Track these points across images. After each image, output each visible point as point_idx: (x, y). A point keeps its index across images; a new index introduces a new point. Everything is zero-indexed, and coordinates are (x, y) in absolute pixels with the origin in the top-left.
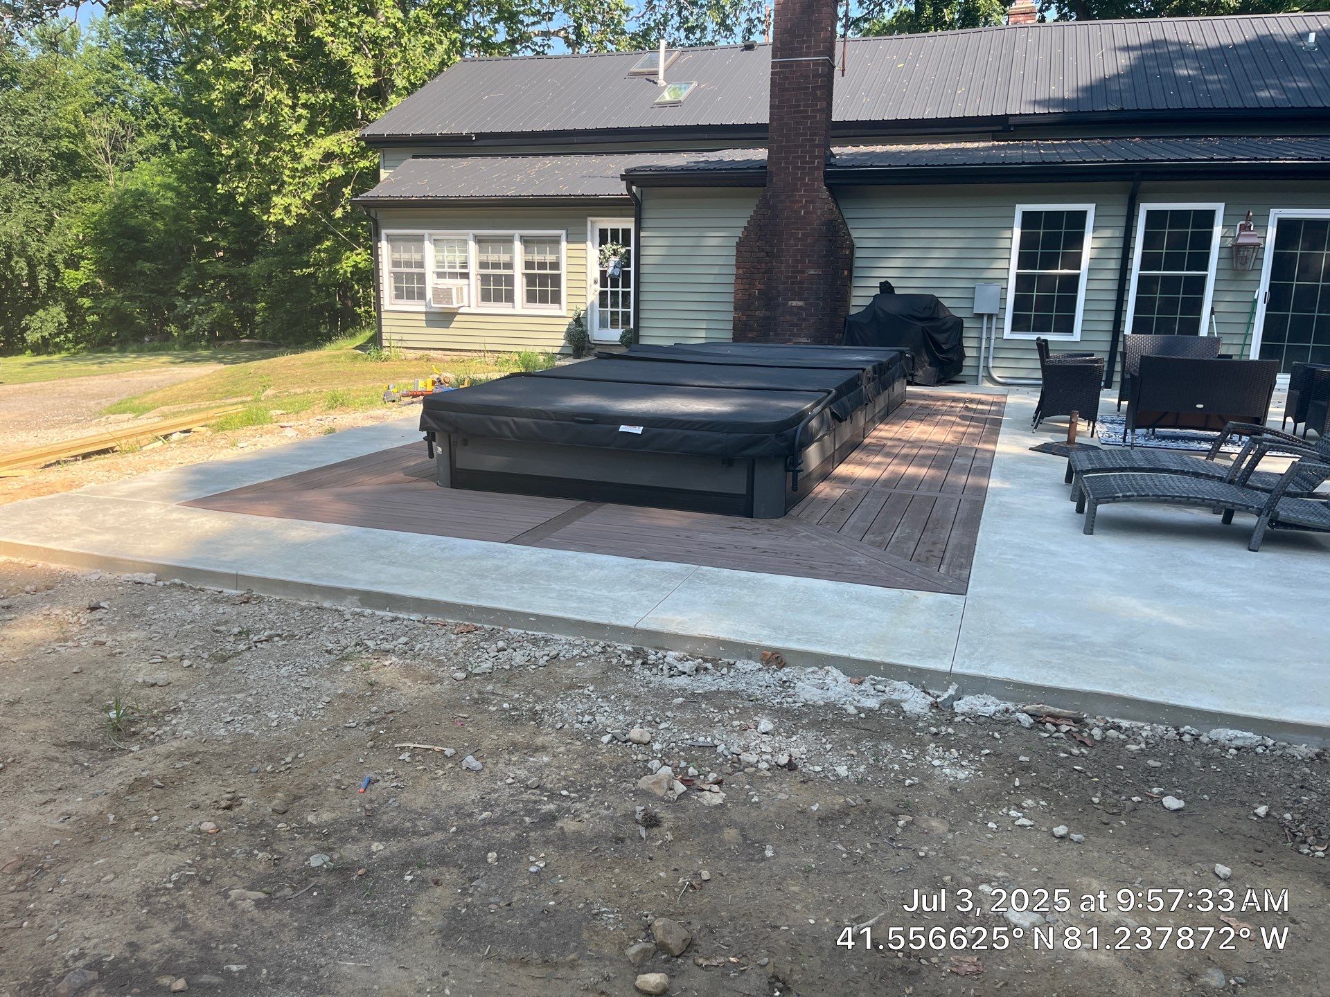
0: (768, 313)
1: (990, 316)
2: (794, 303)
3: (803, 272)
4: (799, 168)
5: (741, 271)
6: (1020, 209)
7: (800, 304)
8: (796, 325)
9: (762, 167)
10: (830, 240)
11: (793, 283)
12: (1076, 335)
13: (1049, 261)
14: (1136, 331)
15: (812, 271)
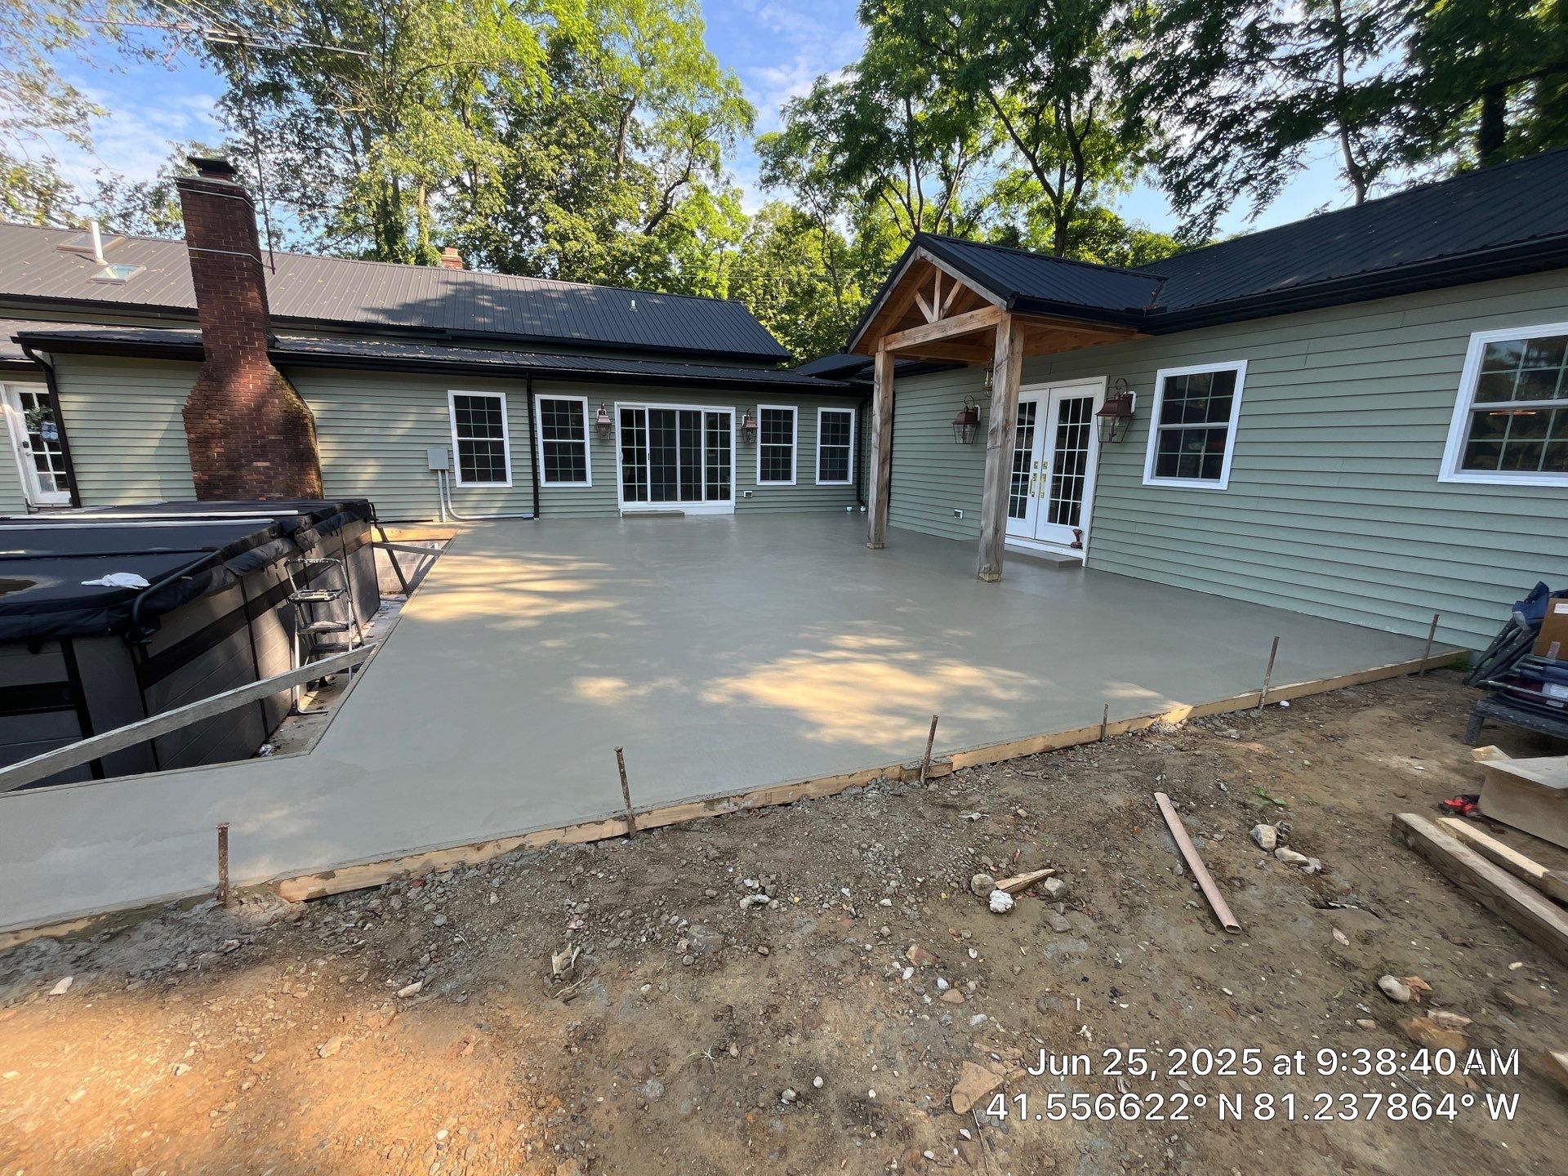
0: (232, 473)
1: (443, 471)
2: (259, 464)
3: (263, 438)
4: (240, 348)
5: (193, 436)
7: (265, 464)
8: (265, 482)
9: (197, 344)
10: (286, 411)
11: (253, 447)
12: (510, 484)
13: (480, 432)
14: (548, 479)
15: (272, 437)
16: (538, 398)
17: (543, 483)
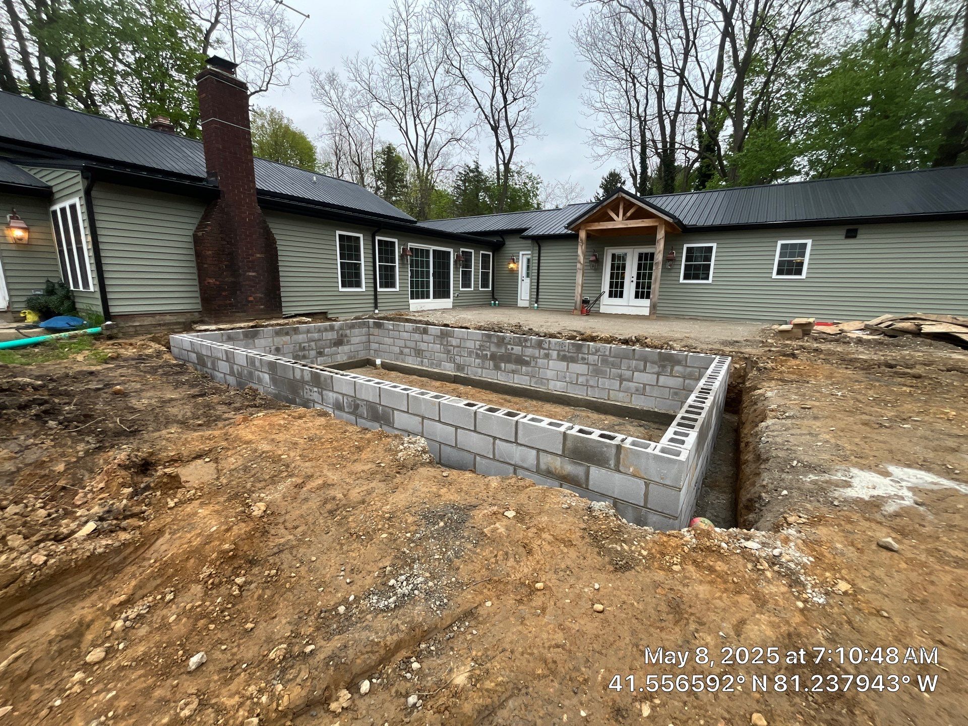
0: (233, 279)
2: (250, 274)
4: (242, 192)
6: (338, 233)
7: (254, 274)
10: (266, 238)
11: (248, 262)
12: (364, 289)
13: (350, 257)
14: (381, 287)
15: (258, 255)
16: (377, 238)
17: (379, 289)
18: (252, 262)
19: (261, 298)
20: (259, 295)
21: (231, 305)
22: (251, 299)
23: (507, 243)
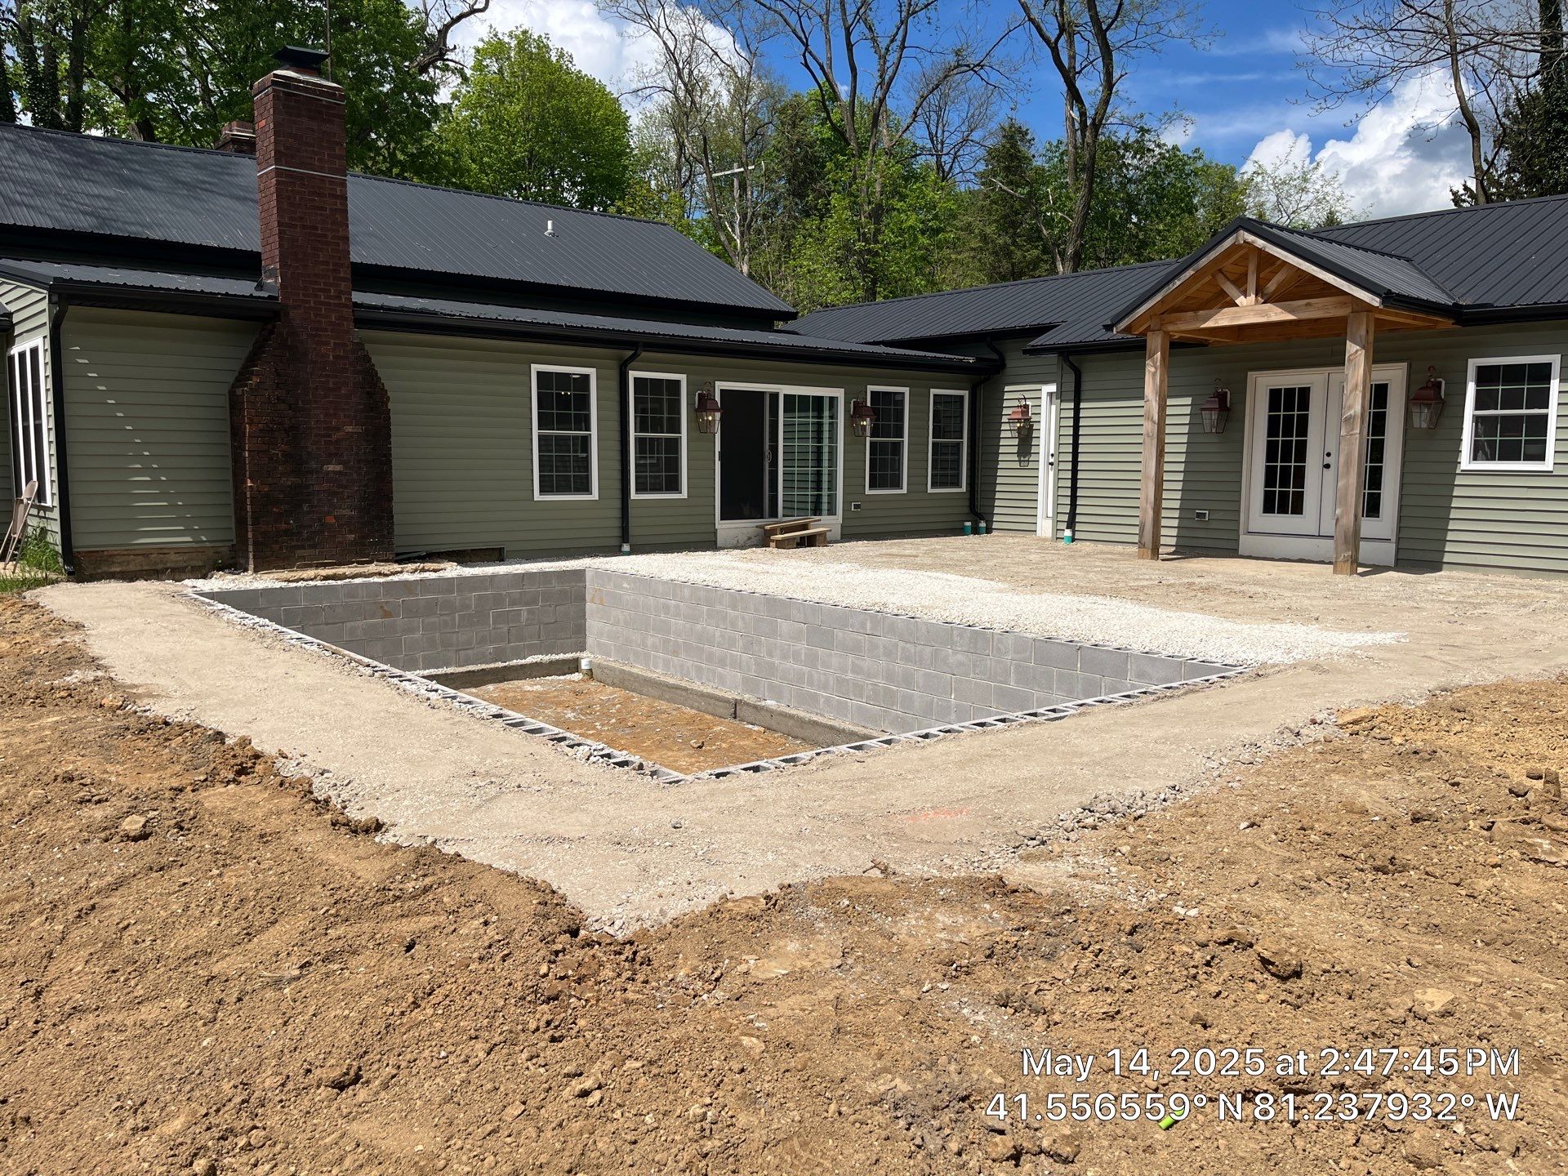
0: (297, 481)
2: (331, 468)
3: (338, 429)
4: (323, 303)
6: (536, 369)
7: (339, 468)
8: (336, 494)
10: (368, 393)
11: (327, 443)
12: (595, 495)
13: (563, 423)
14: (638, 490)
15: (349, 429)
16: (633, 374)
17: (633, 495)
18: (338, 441)
19: (351, 517)
20: (347, 512)
21: (287, 532)
22: (331, 520)
23: (1009, 364)
